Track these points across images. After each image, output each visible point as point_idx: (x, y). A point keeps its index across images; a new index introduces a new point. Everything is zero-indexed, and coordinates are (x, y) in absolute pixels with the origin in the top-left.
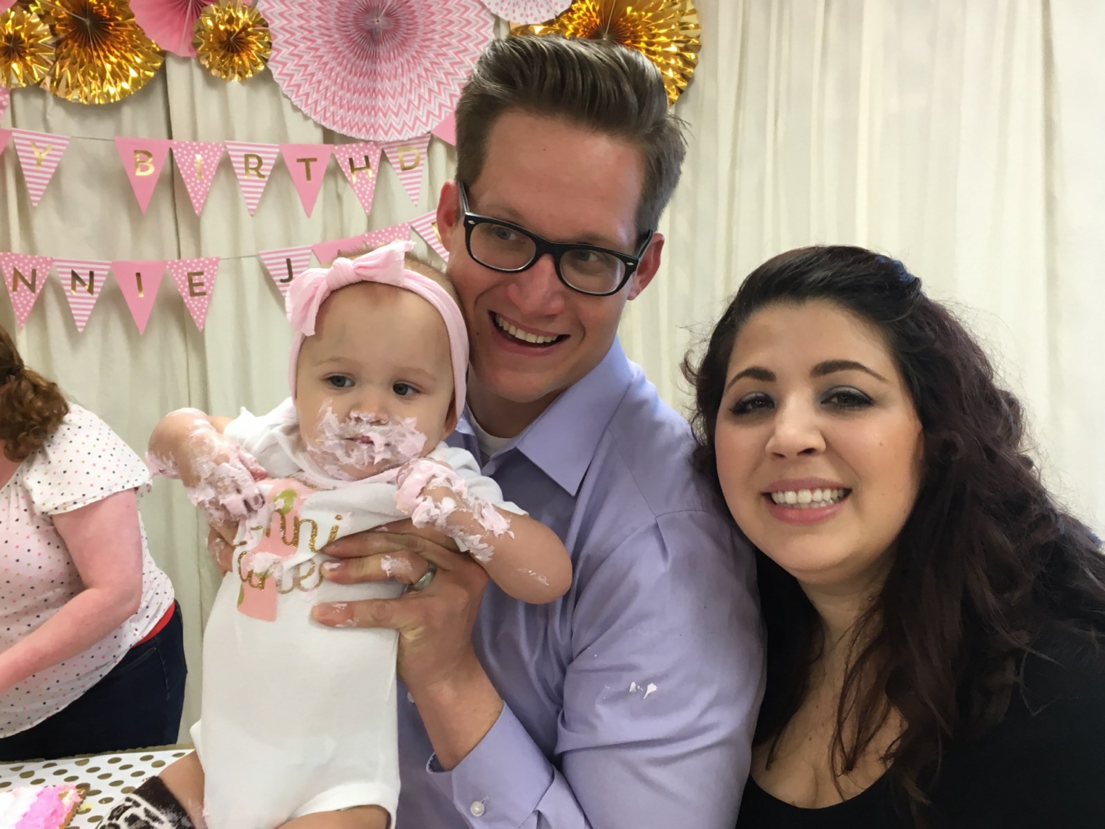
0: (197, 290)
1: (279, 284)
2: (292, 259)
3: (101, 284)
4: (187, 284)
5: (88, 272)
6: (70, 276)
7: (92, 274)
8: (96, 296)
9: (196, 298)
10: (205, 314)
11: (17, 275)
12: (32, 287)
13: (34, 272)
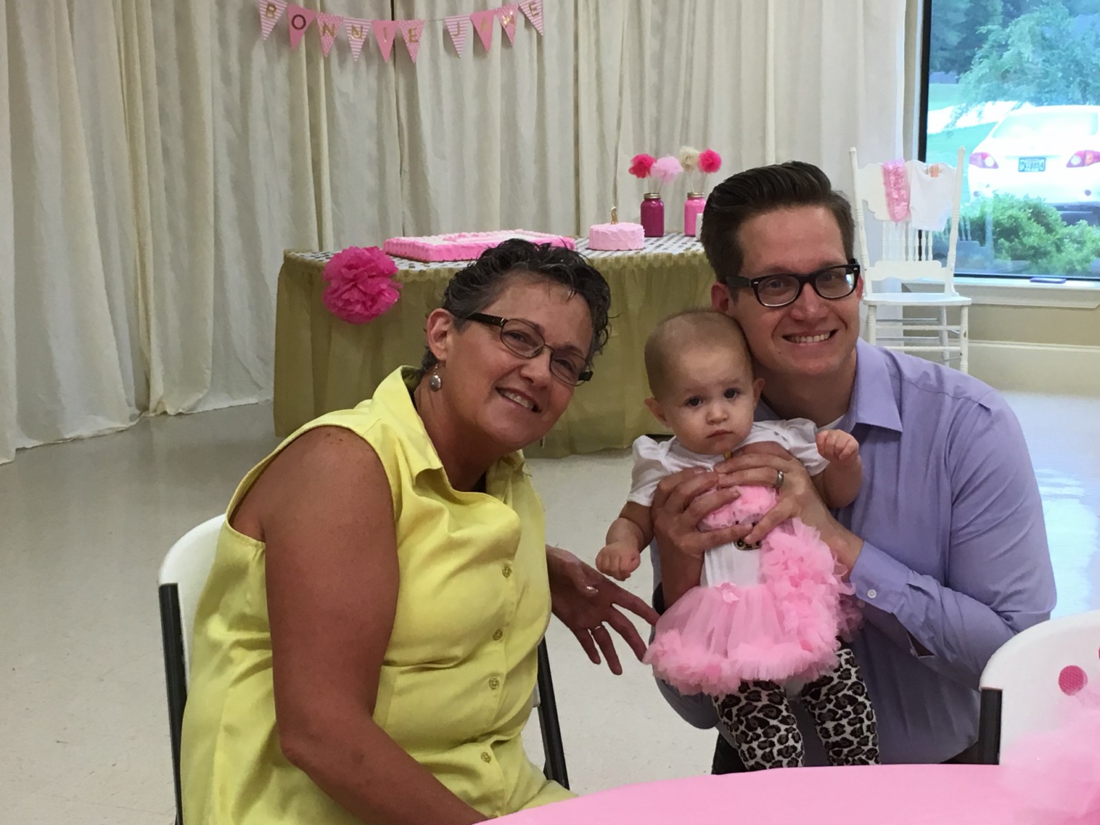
0: (413, 39)
1: (453, 37)
2: (460, 22)
3: (366, 34)
4: (408, 35)
5: (359, 26)
6: (350, 28)
7: (362, 28)
8: (363, 40)
9: (412, 43)
10: (416, 53)
11: (325, 27)
12: (332, 34)
13: (334, 25)
